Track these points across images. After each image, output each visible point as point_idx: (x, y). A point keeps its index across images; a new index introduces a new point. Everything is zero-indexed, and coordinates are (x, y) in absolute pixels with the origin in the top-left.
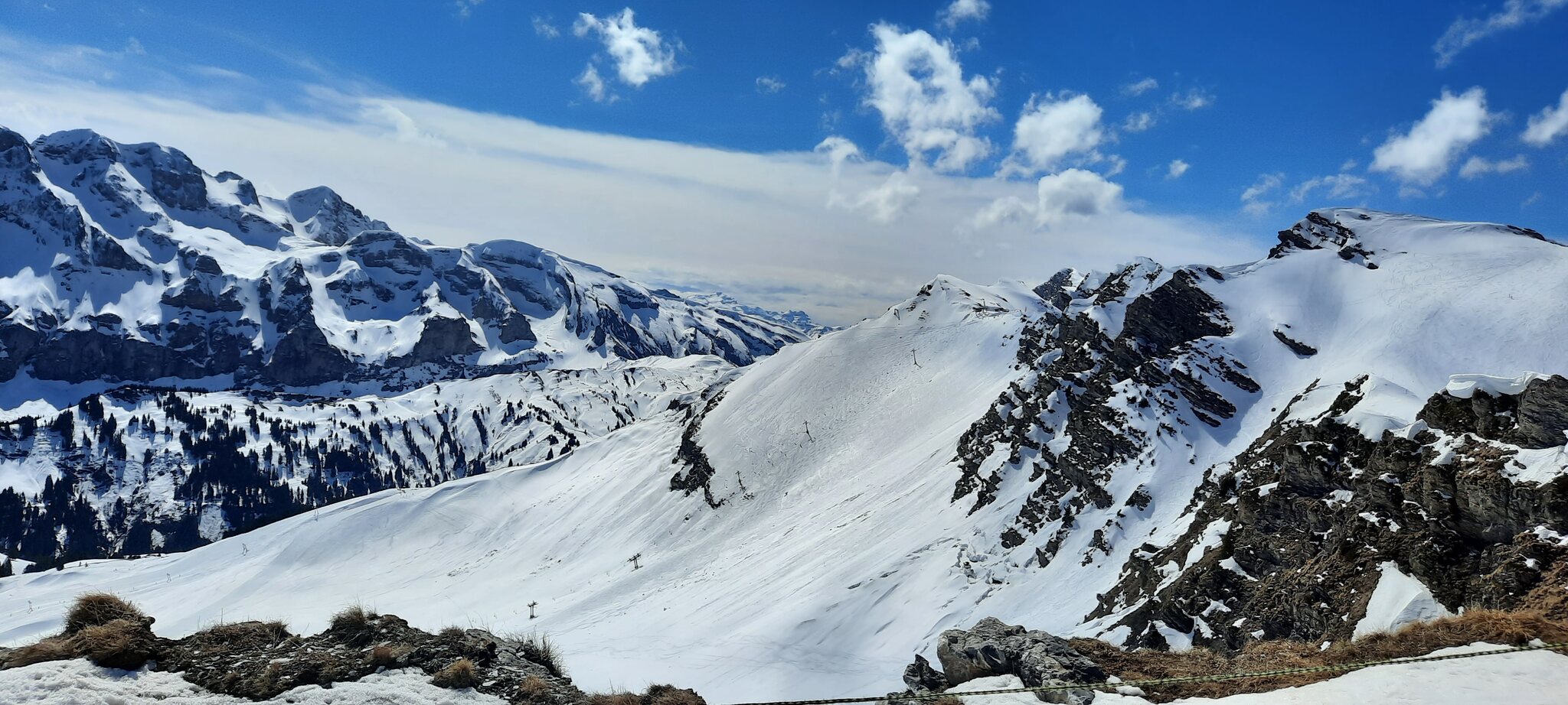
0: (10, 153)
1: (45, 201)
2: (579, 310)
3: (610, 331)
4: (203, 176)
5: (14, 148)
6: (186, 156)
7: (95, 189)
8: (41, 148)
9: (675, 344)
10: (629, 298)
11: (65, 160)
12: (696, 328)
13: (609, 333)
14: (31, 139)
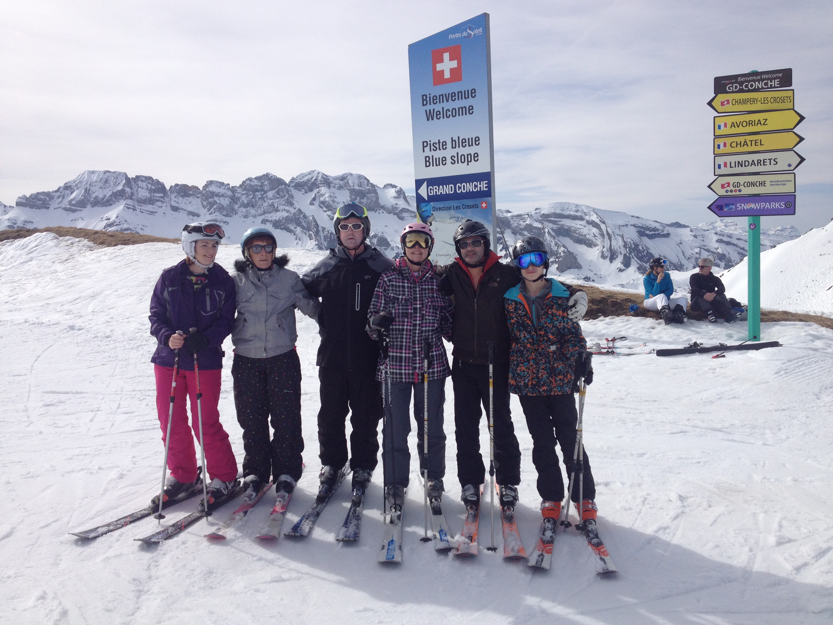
0: (278, 190)
1: (298, 215)
2: (611, 245)
3: (634, 257)
4: (376, 188)
5: (280, 187)
6: (366, 178)
7: (322, 205)
8: (293, 184)
9: (684, 262)
10: (647, 232)
11: (305, 190)
12: (700, 248)
13: (633, 258)
14: (287, 181)
